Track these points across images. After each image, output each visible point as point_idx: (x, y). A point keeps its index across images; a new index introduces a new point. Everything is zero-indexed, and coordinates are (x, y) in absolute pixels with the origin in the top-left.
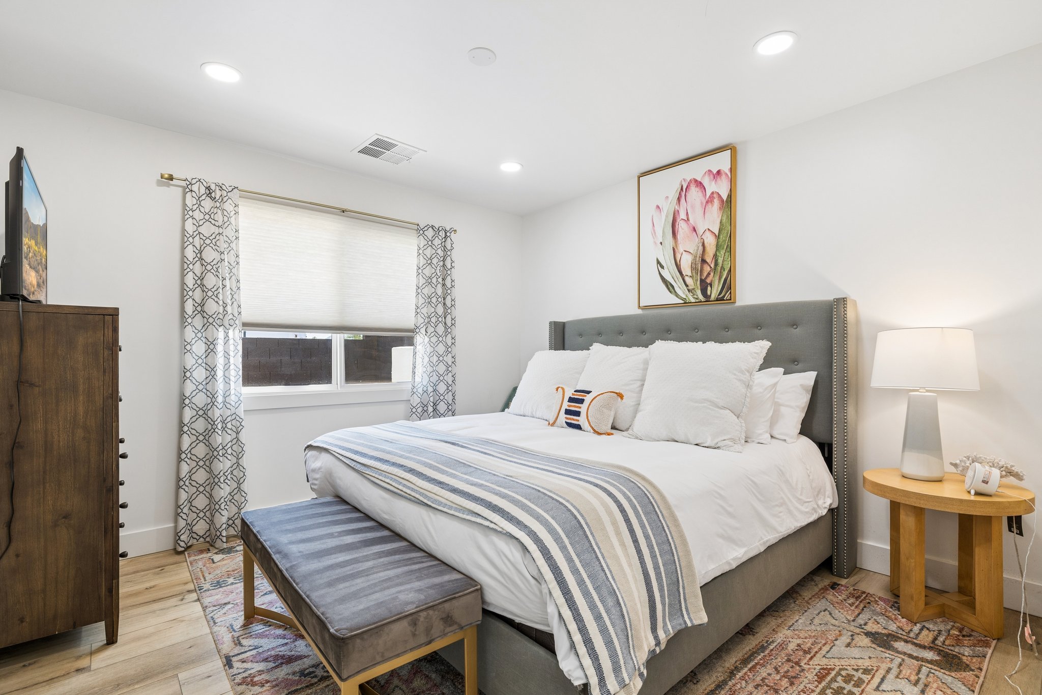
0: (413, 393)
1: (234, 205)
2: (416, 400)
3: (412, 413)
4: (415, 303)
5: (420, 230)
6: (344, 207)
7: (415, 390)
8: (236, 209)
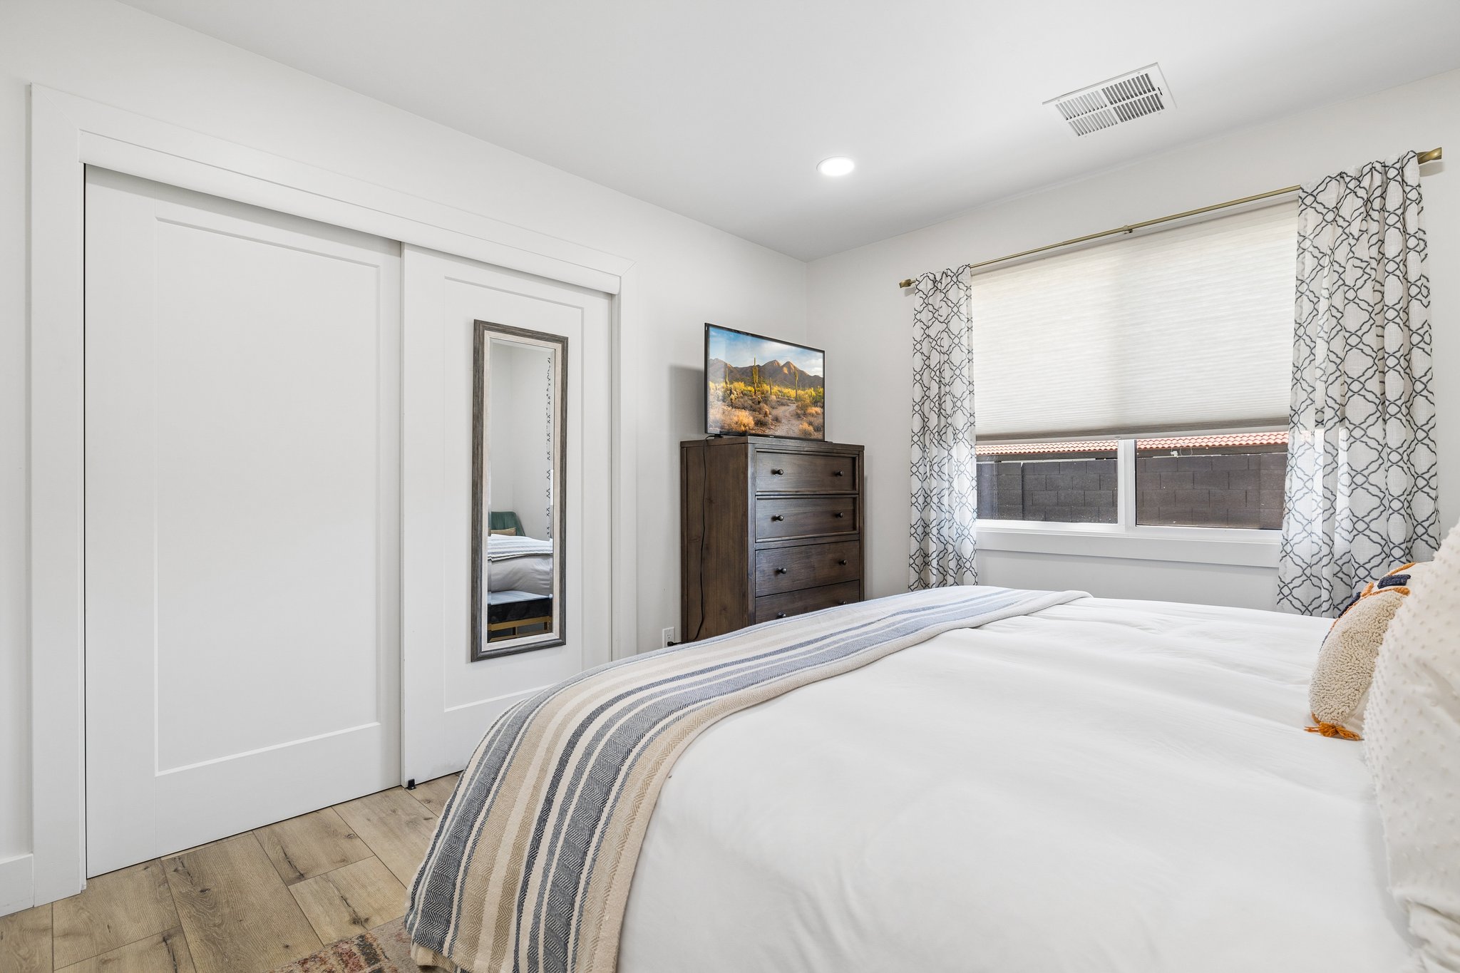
0: (1284, 554)
1: (965, 288)
2: (1291, 571)
3: (1281, 596)
4: (1291, 359)
5: (1305, 198)
6: (1130, 224)
7: (1288, 548)
8: (968, 293)
